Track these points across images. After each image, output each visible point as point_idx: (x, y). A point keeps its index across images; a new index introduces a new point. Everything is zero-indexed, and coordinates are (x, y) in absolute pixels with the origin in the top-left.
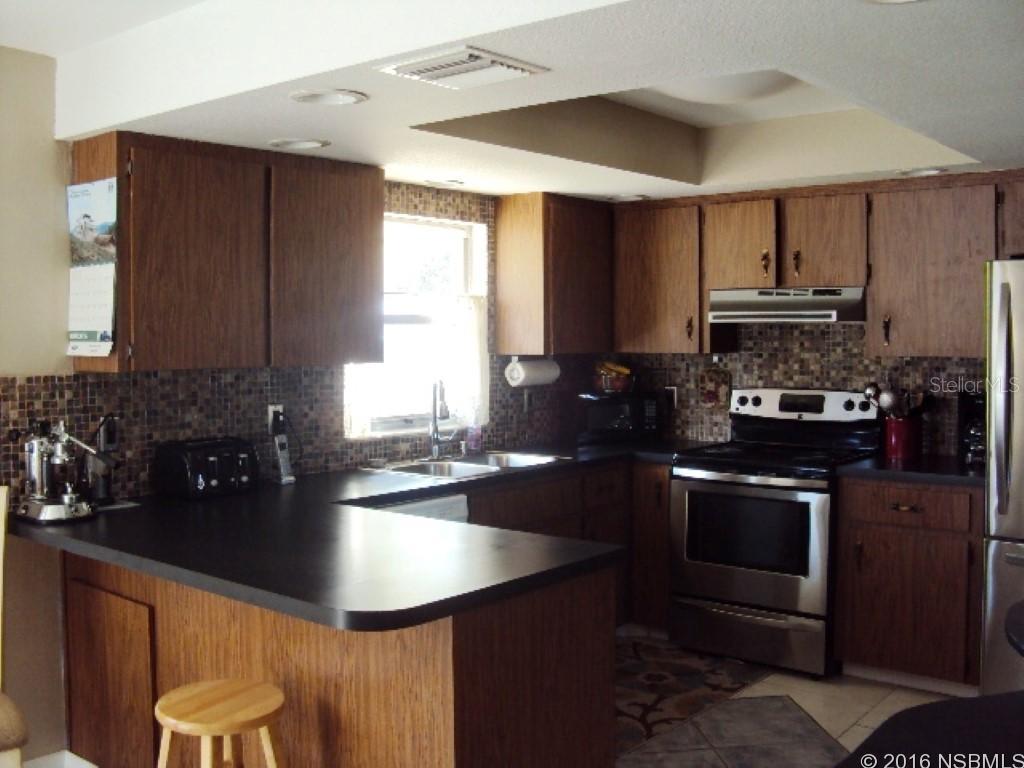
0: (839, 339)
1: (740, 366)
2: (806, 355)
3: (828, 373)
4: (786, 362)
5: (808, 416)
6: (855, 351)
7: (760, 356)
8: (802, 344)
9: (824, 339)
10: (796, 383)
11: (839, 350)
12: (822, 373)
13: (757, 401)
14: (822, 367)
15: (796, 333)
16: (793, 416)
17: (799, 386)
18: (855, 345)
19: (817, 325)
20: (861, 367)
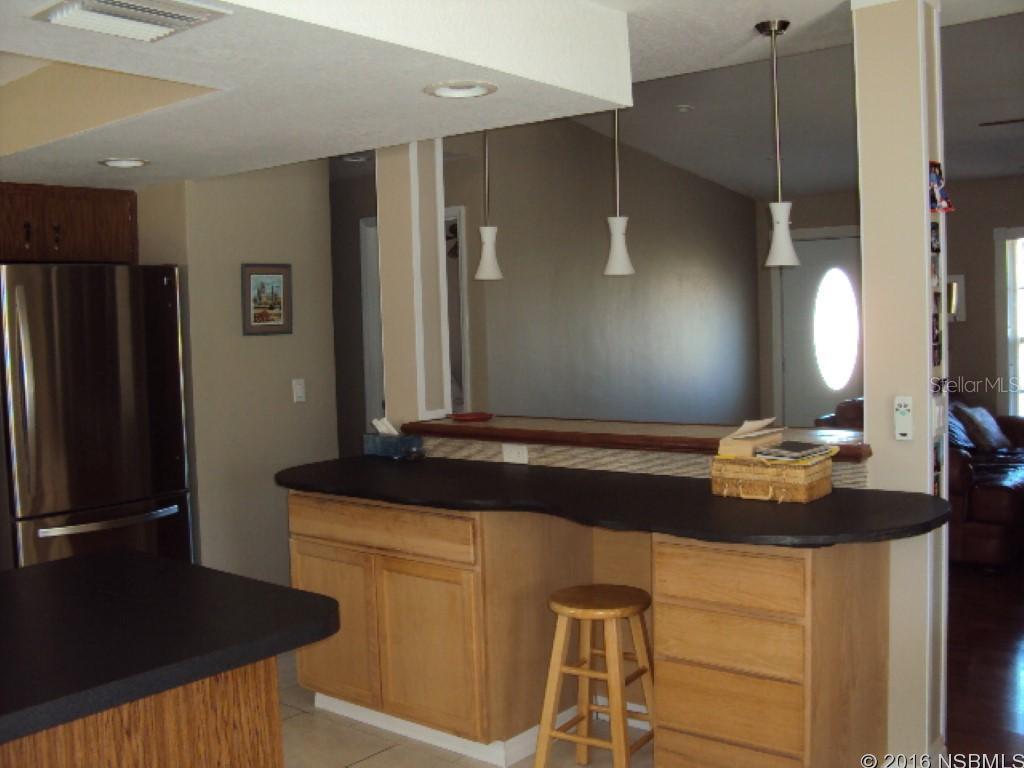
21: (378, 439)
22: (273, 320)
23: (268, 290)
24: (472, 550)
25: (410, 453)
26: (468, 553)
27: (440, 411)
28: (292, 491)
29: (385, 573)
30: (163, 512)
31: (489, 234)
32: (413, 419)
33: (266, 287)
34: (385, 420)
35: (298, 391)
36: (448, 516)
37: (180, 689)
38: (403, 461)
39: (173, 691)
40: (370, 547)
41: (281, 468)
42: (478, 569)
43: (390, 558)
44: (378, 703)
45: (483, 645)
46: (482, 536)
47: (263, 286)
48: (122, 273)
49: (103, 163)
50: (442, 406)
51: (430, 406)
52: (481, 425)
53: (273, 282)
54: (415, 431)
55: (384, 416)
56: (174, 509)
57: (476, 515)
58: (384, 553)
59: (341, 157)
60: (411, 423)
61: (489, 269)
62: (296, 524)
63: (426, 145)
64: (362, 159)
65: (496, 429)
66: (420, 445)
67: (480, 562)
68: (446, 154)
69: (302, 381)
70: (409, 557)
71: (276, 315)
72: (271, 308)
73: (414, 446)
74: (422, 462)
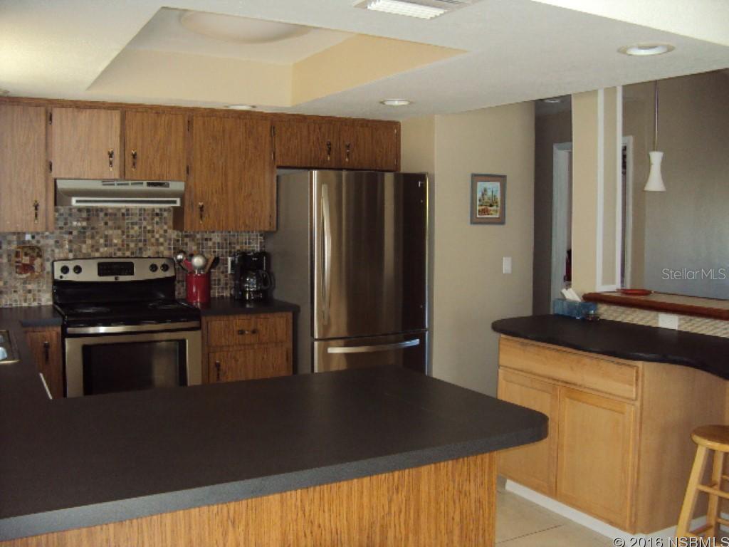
0: (136, 219)
1: (51, 242)
2: (110, 232)
3: (128, 245)
4: (93, 237)
5: (123, 278)
6: (149, 228)
7: (71, 233)
8: (106, 224)
9: (124, 219)
10: (102, 253)
11: (136, 228)
12: (123, 245)
13: (78, 270)
14: (123, 241)
15: (102, 215)
16: (111, 279)
17: (104, 256)
18: (148, 224)
19: (119, 209)
20: (153, 240)
21: (565, 303)
22: (491, 214)
23: (489, 193)
24: (634, 390)
25: (588, 315)
26: (631, 391)
27: (612, 286)
28: (503, 336)
29: (567, 400)
30: (409, 343)
31: (656, 158)
32: (592, 291)
33: (488, 191)
34: (571, 290)
35: (507, 266)
36: (618, 363)
37: (433, 466)
38: (583, 320)
39: (428, 467)
40: (558, 381)
41: (496, 319)
42: (638, 404)
43: (572, 390)
44: (553, 492)
45: (637, 460)
46: (643, 381)
47: (485, 190)
48: (389, 178)
49: (382, 103)
50: (613, 283)
51: (605, 282)
52: (642, 298)
53: (493, 187)
54: (593, 299)
55: (570, 287)
56: (416, 342)
57: (640, 364)
58: (568, 386)
59: (541, 100)
60: (590, 294)
61: (655, 183)
62: (504, 359)
63: (610, 92)
64: (557, 101)
65: (654, 302)
66: (596, 310)
67: (639, 399)
68: (624, 98)
69: (510, 259)
70: (585, 390)
71: (494, 211)
72: (491, 206)
73: (592, 310)
74: (597, 323)
